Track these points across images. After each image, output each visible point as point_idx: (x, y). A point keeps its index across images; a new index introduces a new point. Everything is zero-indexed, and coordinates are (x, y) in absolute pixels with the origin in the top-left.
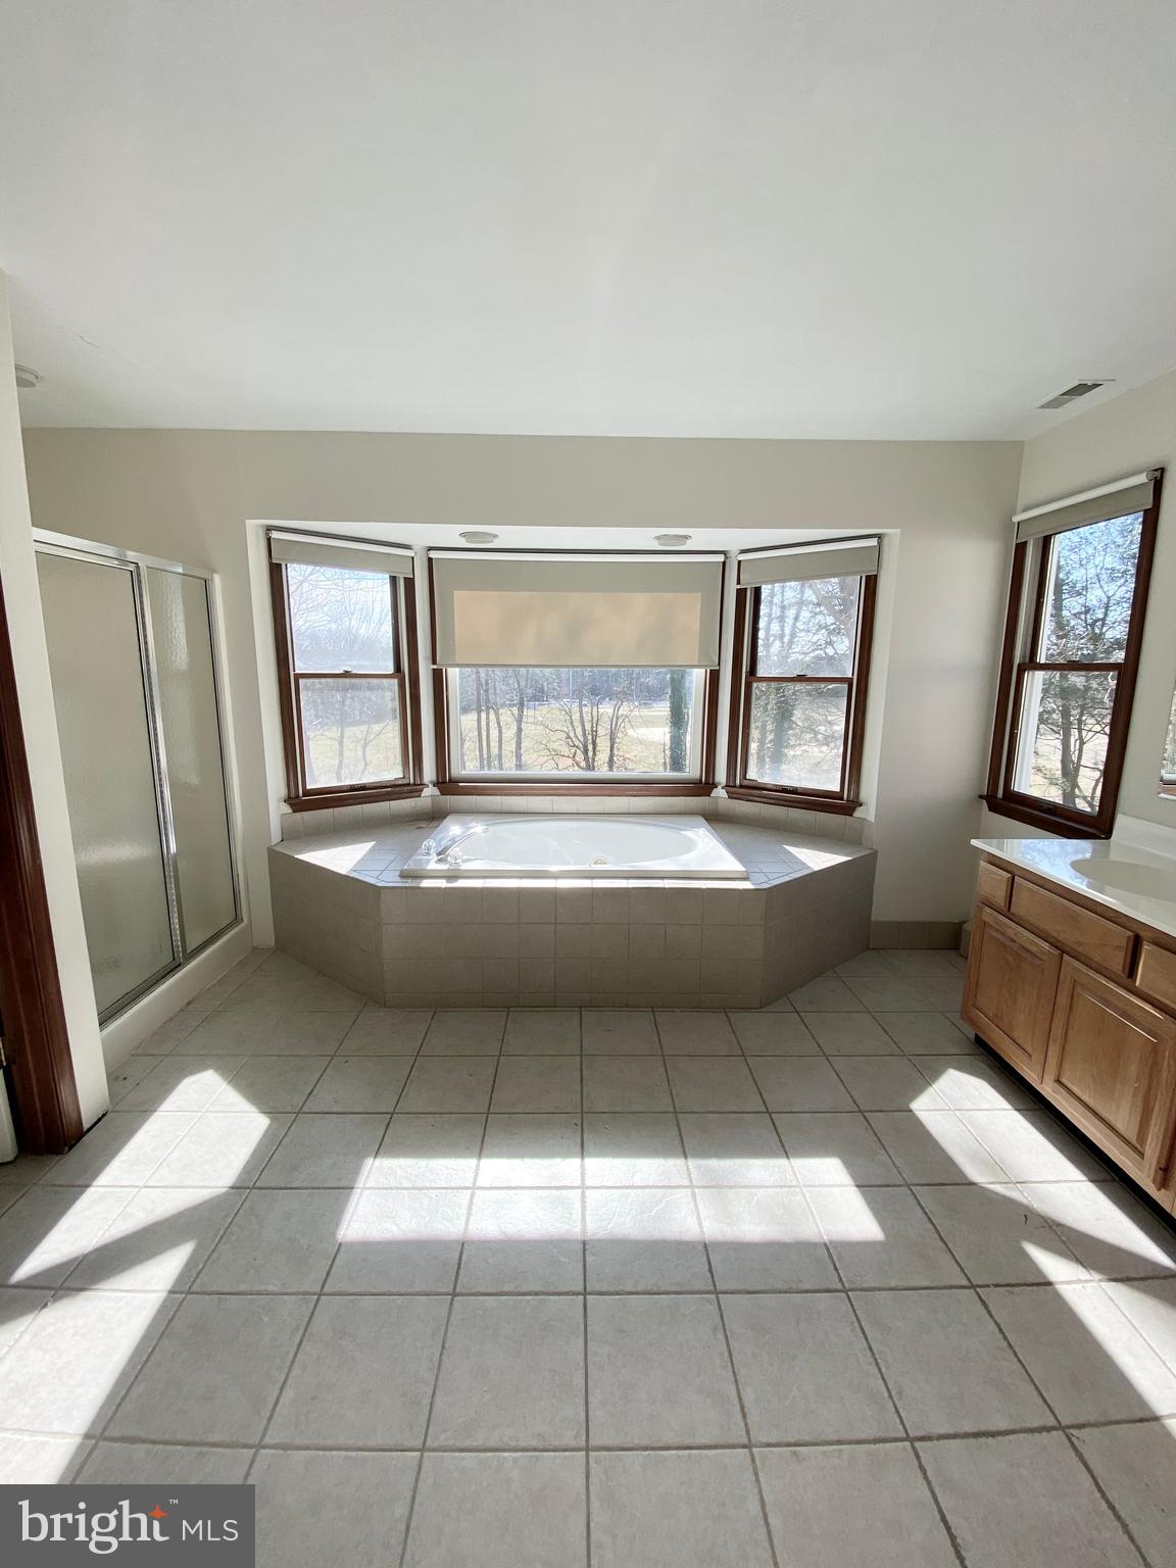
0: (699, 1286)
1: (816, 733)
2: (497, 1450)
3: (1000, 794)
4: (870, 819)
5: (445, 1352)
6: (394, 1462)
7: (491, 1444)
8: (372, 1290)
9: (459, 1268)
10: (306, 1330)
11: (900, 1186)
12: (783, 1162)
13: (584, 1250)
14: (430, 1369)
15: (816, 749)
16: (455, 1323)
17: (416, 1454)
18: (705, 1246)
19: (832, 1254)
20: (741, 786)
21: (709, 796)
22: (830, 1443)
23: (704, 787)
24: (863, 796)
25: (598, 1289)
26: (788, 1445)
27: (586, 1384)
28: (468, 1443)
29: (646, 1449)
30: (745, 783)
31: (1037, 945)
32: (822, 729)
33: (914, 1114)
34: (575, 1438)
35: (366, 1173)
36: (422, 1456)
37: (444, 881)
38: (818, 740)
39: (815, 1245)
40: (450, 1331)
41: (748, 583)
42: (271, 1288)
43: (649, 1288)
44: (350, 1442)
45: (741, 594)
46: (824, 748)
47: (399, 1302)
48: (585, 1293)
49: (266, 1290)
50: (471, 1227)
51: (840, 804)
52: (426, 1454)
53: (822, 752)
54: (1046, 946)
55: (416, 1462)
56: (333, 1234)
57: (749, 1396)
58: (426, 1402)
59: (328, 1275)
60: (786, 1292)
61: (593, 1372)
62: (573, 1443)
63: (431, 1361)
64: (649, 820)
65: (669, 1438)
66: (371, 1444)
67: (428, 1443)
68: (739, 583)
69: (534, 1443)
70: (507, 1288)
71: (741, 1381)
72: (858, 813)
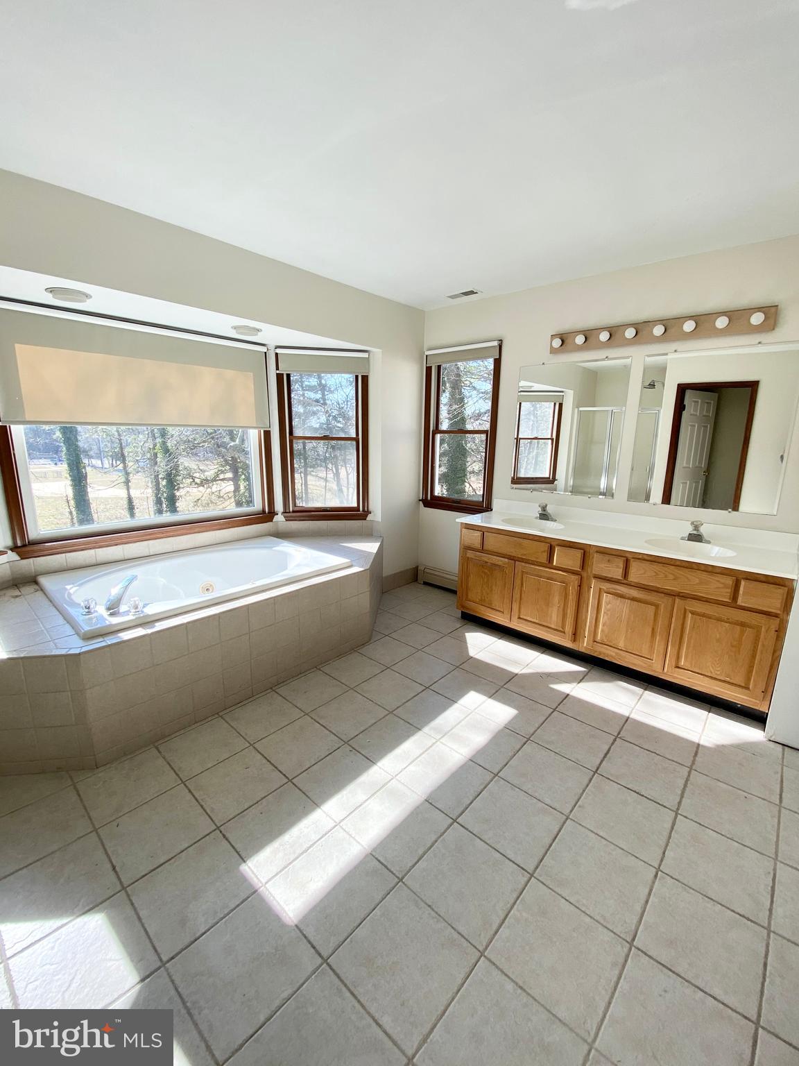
0: (489, 778)
1: (193, 478)
2: (507, 916)
3: (429, 498)
4: (376, 520)
5: (434, 907)
6: (480, 974)
7: (502, 917)
8: (355, 925)
9: (386, 867)
10: (345, 985)
11: (500, 689)
12: (456, 706)
13: (431, 804)
14: (437, 921)
15: (195, 490)
16: (419, 890)
17: (483, 958)
18: (470, 760)
19: (509, 730)
20: (294, 512)
21: (272, 521)
22: (583, 793)
23: (266, 516)
24: (371, 508)
25: (457, 814)
26: (575, 806)
27: (501, 854)
28: (495, 927)
29: (546, 853)
30: (296, 509)
31: (501, 561)
32: (197, 475)
33: (475, 659)
34: (523, 876)
35: (253, 876)
36: (485, 956)
37: (140, 629)
38: (196, 483)
39: (502, 730)
40: (422, 897)
41: (283, 370)
42: (285, 995)
43: (474, 795)
44: (450, 995)
45: (280, 377)
46: (201, 488)
47: (379, 913)
48: (455, 821)
49: (284, 999)
50: (364, 843)
51: (357, 514)
52: (486, 954)
53: (199, 491)
54: (506, 560)
55: (487, 962)
56: (283, 925)
57: (548, 801)
58: (456, 935)
59: (314, 948)
60: (514, 755)
61: (497, 847)
62: (526, 879)
63: (433, 918)
64: (238, 545)
65: (548, 841)
66: (459, 981)
67: (481, 949)
68: (277, 369)
69: (515, 896)
70: (421, 852)
71: (541, 799)
72: (369, 517)
